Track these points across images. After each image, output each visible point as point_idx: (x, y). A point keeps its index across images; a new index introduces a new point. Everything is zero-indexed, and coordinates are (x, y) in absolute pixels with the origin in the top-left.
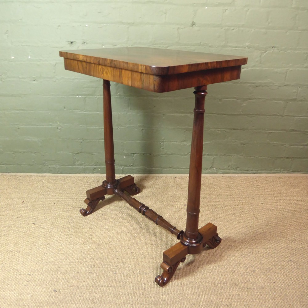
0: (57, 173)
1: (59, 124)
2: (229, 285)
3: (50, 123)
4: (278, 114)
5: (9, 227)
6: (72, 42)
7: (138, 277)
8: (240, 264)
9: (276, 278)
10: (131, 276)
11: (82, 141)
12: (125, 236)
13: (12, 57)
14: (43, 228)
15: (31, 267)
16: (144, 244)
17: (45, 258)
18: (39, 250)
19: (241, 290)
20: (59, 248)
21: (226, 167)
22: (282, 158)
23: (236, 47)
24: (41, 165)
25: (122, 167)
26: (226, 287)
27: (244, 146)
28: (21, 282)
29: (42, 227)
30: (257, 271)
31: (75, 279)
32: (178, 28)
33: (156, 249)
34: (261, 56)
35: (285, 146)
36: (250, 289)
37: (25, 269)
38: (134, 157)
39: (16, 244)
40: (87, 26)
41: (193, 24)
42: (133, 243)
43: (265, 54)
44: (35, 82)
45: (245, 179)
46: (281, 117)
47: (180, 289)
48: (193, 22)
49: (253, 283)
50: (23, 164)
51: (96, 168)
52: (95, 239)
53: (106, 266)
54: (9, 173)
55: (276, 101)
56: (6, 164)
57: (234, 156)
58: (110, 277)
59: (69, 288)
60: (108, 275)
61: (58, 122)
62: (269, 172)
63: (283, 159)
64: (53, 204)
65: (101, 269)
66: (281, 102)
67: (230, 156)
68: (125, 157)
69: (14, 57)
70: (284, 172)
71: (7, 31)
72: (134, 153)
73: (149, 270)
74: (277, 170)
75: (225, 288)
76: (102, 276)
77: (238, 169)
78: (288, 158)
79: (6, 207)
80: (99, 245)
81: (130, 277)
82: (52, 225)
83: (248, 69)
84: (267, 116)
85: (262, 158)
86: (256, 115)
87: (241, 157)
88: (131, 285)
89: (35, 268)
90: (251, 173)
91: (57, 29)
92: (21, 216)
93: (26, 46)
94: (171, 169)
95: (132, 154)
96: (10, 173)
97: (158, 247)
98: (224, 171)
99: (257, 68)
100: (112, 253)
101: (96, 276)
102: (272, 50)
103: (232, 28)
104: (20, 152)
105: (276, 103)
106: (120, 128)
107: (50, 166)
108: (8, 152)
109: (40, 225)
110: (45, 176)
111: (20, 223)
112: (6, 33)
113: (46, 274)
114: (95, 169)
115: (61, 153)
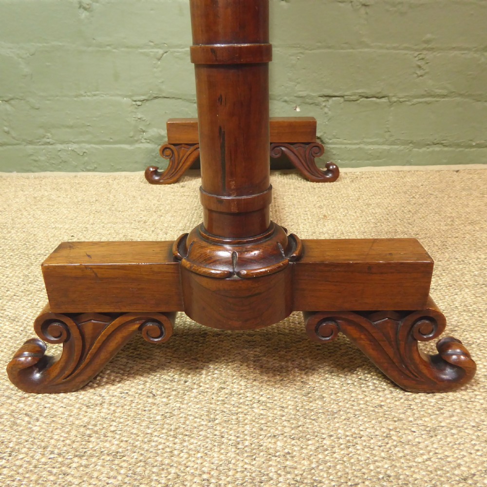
11: (161, 51)
14: (13, 320)
20: (86, 420)
24: (31, 143)
29: (10, 313)
68: (298, 110)
72: (330, 92)
94: (437, 148)
95: (324, 99)
107: (62, 146)
115: (95, 98)
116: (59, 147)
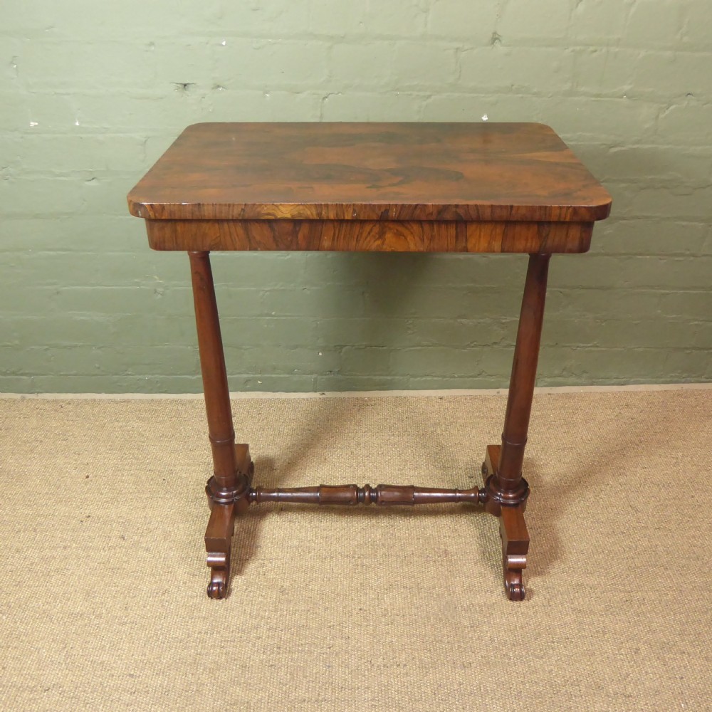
0: (156, 393)
1: (158, 281)
2: (584, 689)
3: (136, 280)
4: (688, 252)
5: (65, 548)
6: (185, 85)
7: (381, 673)
8: (604, 633)
9: (685, 667)
10: (366, 673)
12: (342, 566)
13: (33, 124)
14: (147, 550)
15: (133, 655)
16: (385, 587)
17: (161, 629)
18: (145, 609)
19: (610, 699)
20: (191, 603)
21: (556, 372)
22: (687, 349)
23: (598, 96)
24: (116, 374)
25: (315, 376)
26: (578, 693)
27: (604, 324)
28: (116, 695)
29: (144, 545)
30: (644, 648)
31: (240, 685)
32: (457, 49)
33: (415, 598)
34: (657, 117)
35: (697, 322)
36: (631, 696)
37: (119, 662)
38: (342, 354)
39: (88, 594)
40: (224, 43)
41: (495, 38)
42: (361, 584)
43: (667, 112)
44: (93, 183)
45: (601, 399)
46: (692, 258)
47: (477, 702)
48: (495, 33)
49: (636, 681)
50: (72, 373)
51: (250, 380)
52: (271, 576)
53: (307, 649)
54: (38, 393)
55: (684, 223)
56: (29, 375)
57: (578, 347)
58: (318, 676)
59: (228, 707)
60: (314, 671)
61: (156, 277)
62: (654, 380)
63: (688, 351)
64: (160, 481)
65: (295, 656)
66: (696, 223)
67: (569, 347)
68: (320, 354)
69: (37, 124)
70: (688, 379)
71: (15, 57)
72: (342, 344)
73: (404, 656)
74: (673, 375)
75: (575, 696)
76: (300, 673)
77: (585, 375)
78: (699, 349)
79: (47, 493)
80: (282, 591)
81: (364, 676)
82: (165, 539)
83: (623, 149)
84: (661, 257)
85: (641, 350)
86: (636, 254)
87: (593, 349)
88: (369, 695)
89: (143, 657)
90: (613, 384)
91: (147, 51)
92: (89, 516)
93: (68, 94)
94: (429, 378)
95: (339, 348)
96: (41, 393)
97: (419, 593)
98: (552, 380)
99: (647, 146)
100: (316, 613)
101: (286, 675)
102: (686, 103)
103: (592, 48)
104: (65, 347)
105: (683, 226)
106: (308, 290)
107: (140, 377)
108: (33, 347)
109: (139, 542)
110: (128, 401)
111: (90, 537)
112: (12, 63)
113: (172, 672)
114: (247, 381)
115: (166, 347)
116: (138, 377)
